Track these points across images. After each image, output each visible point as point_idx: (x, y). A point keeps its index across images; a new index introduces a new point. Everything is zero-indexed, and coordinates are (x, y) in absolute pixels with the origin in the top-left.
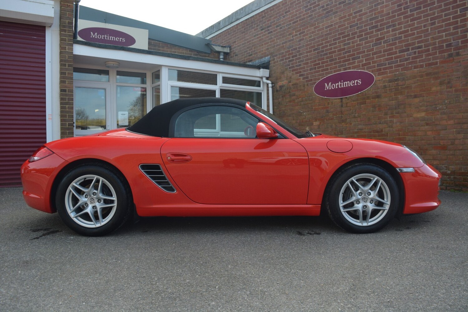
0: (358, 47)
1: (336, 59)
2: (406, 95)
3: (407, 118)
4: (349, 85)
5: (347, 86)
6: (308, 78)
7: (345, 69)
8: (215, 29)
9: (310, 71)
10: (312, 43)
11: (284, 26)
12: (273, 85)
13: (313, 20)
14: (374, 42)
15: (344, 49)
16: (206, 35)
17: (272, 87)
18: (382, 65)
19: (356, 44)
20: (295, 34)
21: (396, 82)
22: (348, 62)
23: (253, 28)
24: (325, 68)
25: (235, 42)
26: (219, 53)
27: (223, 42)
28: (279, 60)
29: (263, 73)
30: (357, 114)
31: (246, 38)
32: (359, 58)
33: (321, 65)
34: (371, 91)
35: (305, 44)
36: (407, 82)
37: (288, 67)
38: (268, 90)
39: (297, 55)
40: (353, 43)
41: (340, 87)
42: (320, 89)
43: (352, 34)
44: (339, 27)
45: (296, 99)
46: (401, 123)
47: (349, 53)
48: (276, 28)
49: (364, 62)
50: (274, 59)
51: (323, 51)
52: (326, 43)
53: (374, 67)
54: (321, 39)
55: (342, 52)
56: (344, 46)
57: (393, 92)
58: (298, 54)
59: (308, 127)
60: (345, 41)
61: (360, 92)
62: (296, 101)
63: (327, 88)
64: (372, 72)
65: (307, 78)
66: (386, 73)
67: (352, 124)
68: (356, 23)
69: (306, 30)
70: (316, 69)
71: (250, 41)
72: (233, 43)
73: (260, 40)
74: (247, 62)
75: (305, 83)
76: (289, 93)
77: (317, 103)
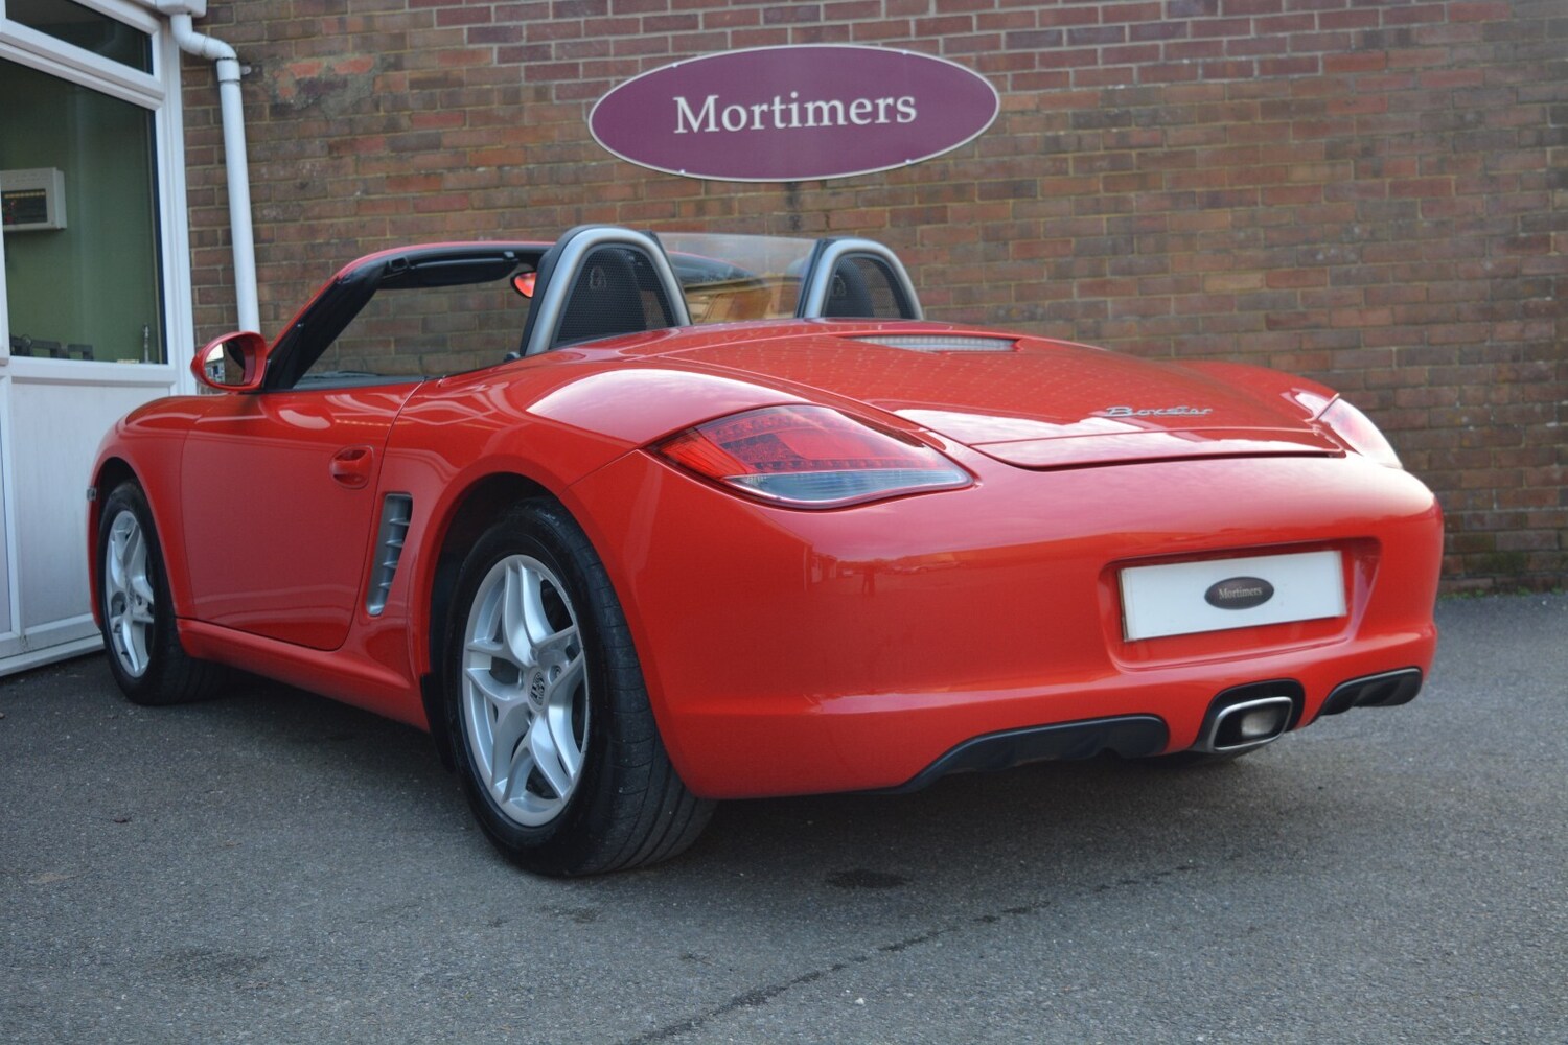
2: (1164, 191)
3: (1172, 296)
4: (841, 121)
6: (549, 58)
7: (815, 35)
12: (248, 70)
17: (244, 80)
18: (1035, 39)
21: (1115, 130)
24: (670, 12)
34: (977, 159)
36: (1171, 131)
41: (779, 124)
42: (637, 121)
45: (450, 169)
46: (1144, 316)
49: (932, 13)
53: (993, 43)
57: (1101, 175)
61: (909, 162)
62: (451, 180)
63: (687, 124)
64: (983, 69)
65: (538, 52)
66: (1060, 80)
70: (604, 13)
75: (524, 83)
76: (385, 130)
77: (620, 203)
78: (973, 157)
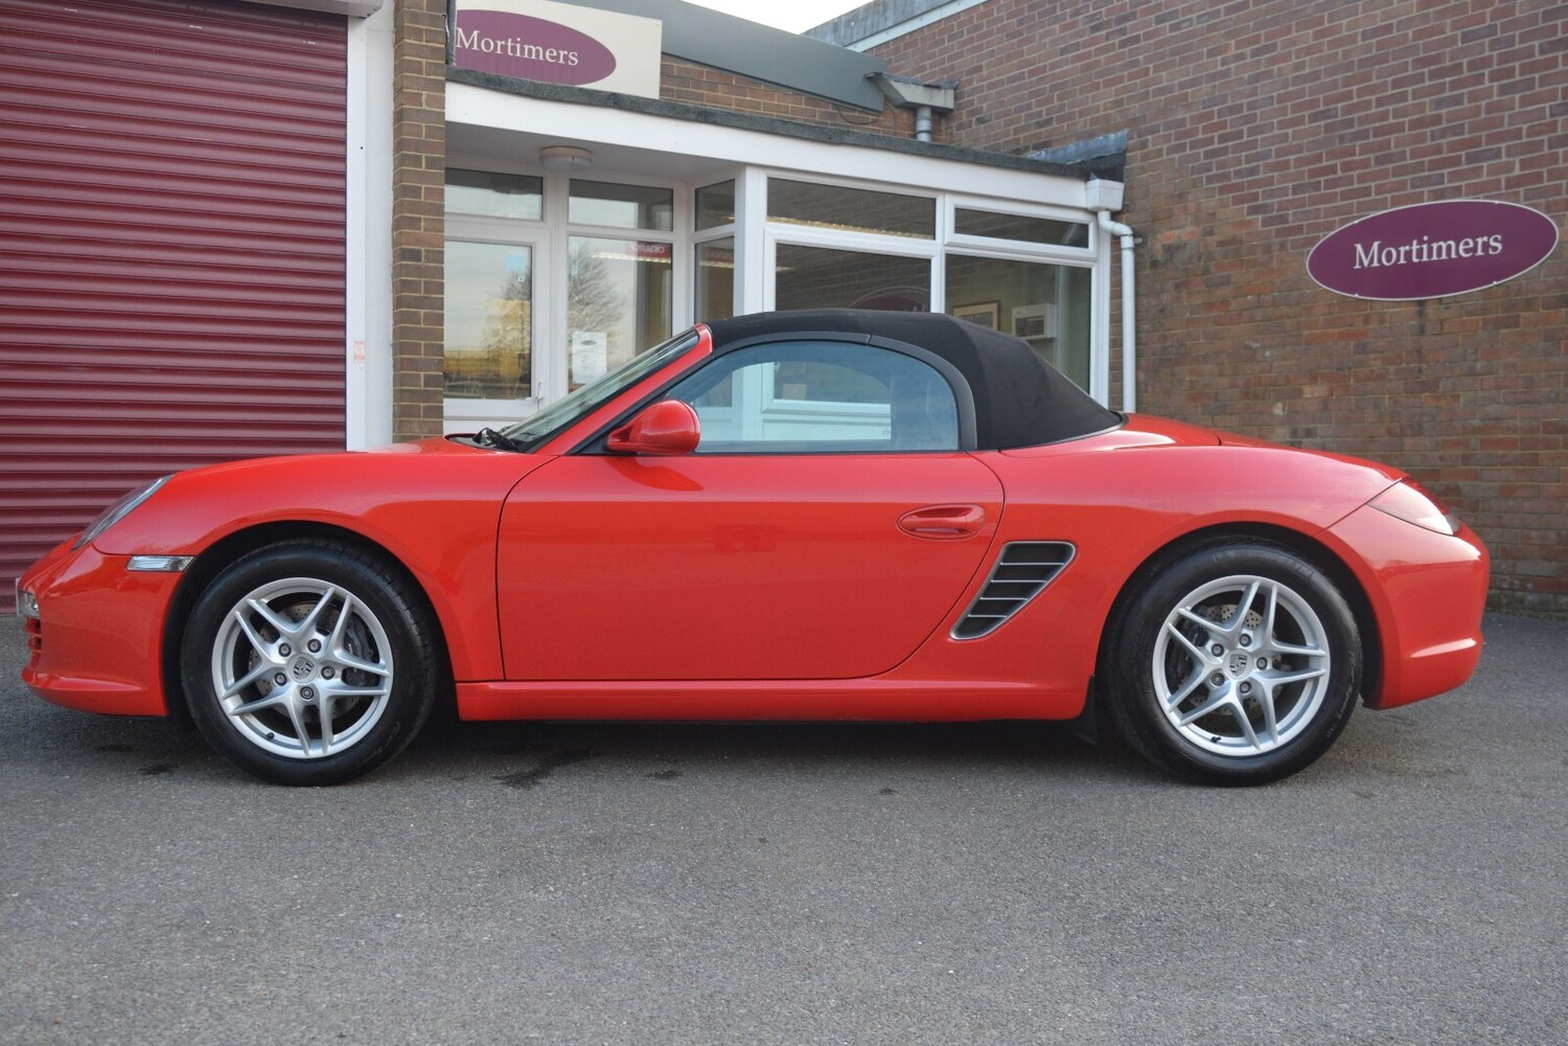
0: (1494, 115)
1: (1402, 156)
4: (1453, 256)
5: (1444, 257)
6: (1287, 222)
7: (1440, 194)
8: (890, 13)
9: (1294, 193)
10: (1303, 89)
11: (1191, 20)
12: (1140, 240)
13: (1313, 4)
14: (1560, 101)
15: (1437, 120)
16: (852, 36)
17: (1136, 249)
19: (1484, 103)
20: (1233, 52)
22: (1451, 170)
23: (1057, 20)
24: (1356, 186)
25: (979, 69)
26: (913, 109)
27: (923, 68)
28: (1165, 146)
29: (1103, 193)
30: (1484, 363)
31: (1026, 57)
32: (1497, 155)
33: (1340, 174)
34: (1542, 279)
35: (1275, 94)
37: (1204, 175)
38: (1116, 260)
39: (1242, 131)
40: (1473, 97)
41: (1415, 260)
42: (1333, 262)
43: (1472, 66)
44: (1418, 35)
45: (1234, 298)
47: (1456, 134)
48: (1154, 27)
49: (1517, 172)
50: (1144, 145)
51: (1349, 124)
52: (1361, 92)
53: (1557, 191)
54: (1343, 75)
55: (1428, 130)
56: (1435, 109)
58: (1245, 128)
59: (1280, 405)
60: (1441, 88)
61: (1495, 283)
62: (1234, 305)
63: (1361, 263)
64: (1548, 211)
65: (1282, 219)
67: (1461, 400)
68: (1486, 25)
69: (1283, 38)
70: (1319, 190)
71: (1043, 69)
72: (969, 72)
73: (1085, 69)
74: (1027, 149)
75: (1274, 240)
76: (1203, 274)
77: (1321, 318)
78: (1539, 277)
